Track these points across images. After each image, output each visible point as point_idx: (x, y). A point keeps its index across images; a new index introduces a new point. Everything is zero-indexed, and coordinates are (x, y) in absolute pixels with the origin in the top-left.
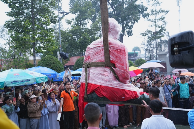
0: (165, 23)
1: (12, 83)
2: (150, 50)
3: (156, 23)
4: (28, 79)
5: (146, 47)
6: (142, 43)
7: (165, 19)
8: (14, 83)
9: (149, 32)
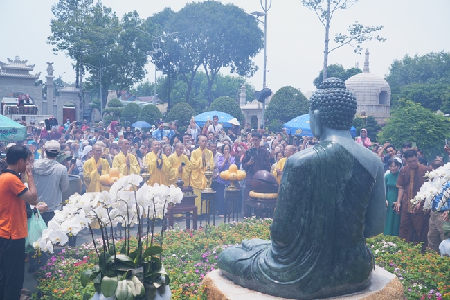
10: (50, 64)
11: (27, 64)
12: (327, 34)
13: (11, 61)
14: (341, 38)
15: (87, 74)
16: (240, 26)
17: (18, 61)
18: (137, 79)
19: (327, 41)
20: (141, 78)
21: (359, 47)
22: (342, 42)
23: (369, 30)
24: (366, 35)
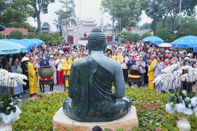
0: (74, 6)
1: (3, 51)
2: (61, 26)
3: (67, 4)
4: (16, 49)
5: (58, 24)
6: (54, 20)
7: (74, 2)
8: (5, 52)
9: (62, 11)
10: (102, 18)
11: (93, 19)
13: (87, 18)
15: (116, 22)
17: (90, 18)
18: (137, 22)
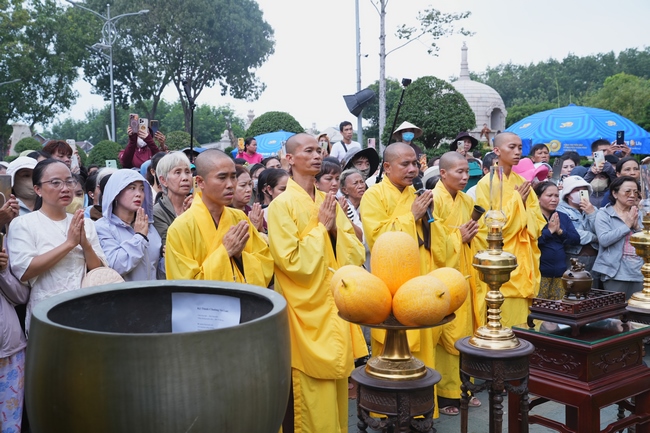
12: (382, 26)
14: (404, 32)
16: (236, 15)
18: (61, 107)
19: (382, 37)
20: (67, 105)
21: (434, 45)
22: (408, 37)
23: (448, 19)
24: (445, 26)
